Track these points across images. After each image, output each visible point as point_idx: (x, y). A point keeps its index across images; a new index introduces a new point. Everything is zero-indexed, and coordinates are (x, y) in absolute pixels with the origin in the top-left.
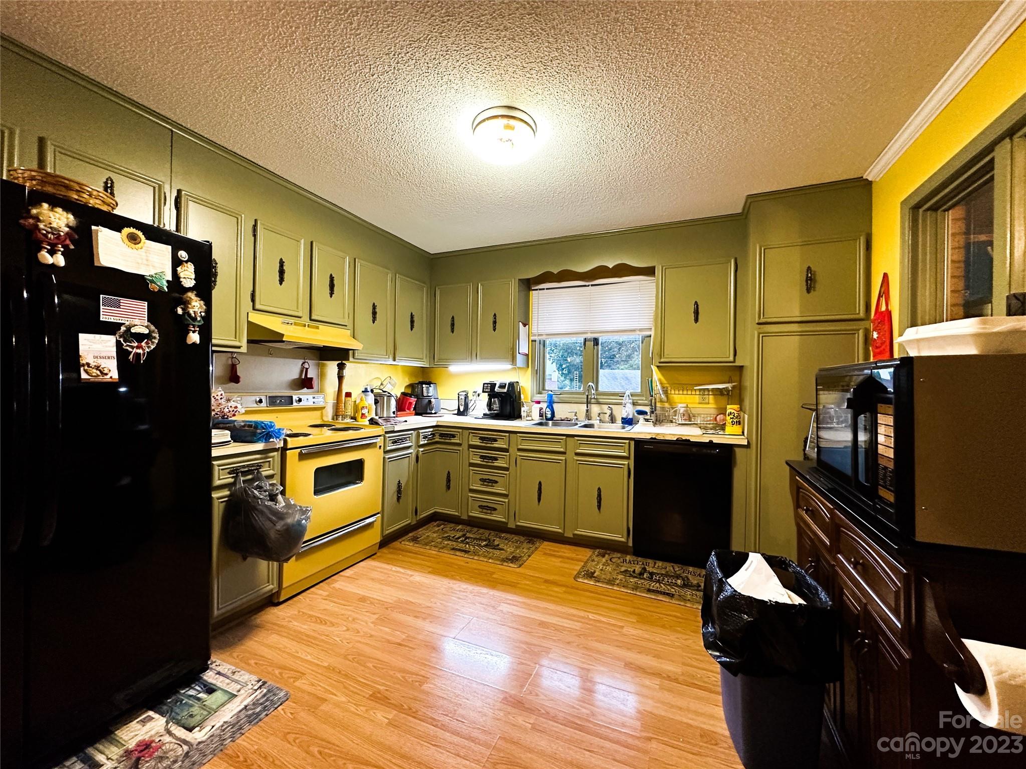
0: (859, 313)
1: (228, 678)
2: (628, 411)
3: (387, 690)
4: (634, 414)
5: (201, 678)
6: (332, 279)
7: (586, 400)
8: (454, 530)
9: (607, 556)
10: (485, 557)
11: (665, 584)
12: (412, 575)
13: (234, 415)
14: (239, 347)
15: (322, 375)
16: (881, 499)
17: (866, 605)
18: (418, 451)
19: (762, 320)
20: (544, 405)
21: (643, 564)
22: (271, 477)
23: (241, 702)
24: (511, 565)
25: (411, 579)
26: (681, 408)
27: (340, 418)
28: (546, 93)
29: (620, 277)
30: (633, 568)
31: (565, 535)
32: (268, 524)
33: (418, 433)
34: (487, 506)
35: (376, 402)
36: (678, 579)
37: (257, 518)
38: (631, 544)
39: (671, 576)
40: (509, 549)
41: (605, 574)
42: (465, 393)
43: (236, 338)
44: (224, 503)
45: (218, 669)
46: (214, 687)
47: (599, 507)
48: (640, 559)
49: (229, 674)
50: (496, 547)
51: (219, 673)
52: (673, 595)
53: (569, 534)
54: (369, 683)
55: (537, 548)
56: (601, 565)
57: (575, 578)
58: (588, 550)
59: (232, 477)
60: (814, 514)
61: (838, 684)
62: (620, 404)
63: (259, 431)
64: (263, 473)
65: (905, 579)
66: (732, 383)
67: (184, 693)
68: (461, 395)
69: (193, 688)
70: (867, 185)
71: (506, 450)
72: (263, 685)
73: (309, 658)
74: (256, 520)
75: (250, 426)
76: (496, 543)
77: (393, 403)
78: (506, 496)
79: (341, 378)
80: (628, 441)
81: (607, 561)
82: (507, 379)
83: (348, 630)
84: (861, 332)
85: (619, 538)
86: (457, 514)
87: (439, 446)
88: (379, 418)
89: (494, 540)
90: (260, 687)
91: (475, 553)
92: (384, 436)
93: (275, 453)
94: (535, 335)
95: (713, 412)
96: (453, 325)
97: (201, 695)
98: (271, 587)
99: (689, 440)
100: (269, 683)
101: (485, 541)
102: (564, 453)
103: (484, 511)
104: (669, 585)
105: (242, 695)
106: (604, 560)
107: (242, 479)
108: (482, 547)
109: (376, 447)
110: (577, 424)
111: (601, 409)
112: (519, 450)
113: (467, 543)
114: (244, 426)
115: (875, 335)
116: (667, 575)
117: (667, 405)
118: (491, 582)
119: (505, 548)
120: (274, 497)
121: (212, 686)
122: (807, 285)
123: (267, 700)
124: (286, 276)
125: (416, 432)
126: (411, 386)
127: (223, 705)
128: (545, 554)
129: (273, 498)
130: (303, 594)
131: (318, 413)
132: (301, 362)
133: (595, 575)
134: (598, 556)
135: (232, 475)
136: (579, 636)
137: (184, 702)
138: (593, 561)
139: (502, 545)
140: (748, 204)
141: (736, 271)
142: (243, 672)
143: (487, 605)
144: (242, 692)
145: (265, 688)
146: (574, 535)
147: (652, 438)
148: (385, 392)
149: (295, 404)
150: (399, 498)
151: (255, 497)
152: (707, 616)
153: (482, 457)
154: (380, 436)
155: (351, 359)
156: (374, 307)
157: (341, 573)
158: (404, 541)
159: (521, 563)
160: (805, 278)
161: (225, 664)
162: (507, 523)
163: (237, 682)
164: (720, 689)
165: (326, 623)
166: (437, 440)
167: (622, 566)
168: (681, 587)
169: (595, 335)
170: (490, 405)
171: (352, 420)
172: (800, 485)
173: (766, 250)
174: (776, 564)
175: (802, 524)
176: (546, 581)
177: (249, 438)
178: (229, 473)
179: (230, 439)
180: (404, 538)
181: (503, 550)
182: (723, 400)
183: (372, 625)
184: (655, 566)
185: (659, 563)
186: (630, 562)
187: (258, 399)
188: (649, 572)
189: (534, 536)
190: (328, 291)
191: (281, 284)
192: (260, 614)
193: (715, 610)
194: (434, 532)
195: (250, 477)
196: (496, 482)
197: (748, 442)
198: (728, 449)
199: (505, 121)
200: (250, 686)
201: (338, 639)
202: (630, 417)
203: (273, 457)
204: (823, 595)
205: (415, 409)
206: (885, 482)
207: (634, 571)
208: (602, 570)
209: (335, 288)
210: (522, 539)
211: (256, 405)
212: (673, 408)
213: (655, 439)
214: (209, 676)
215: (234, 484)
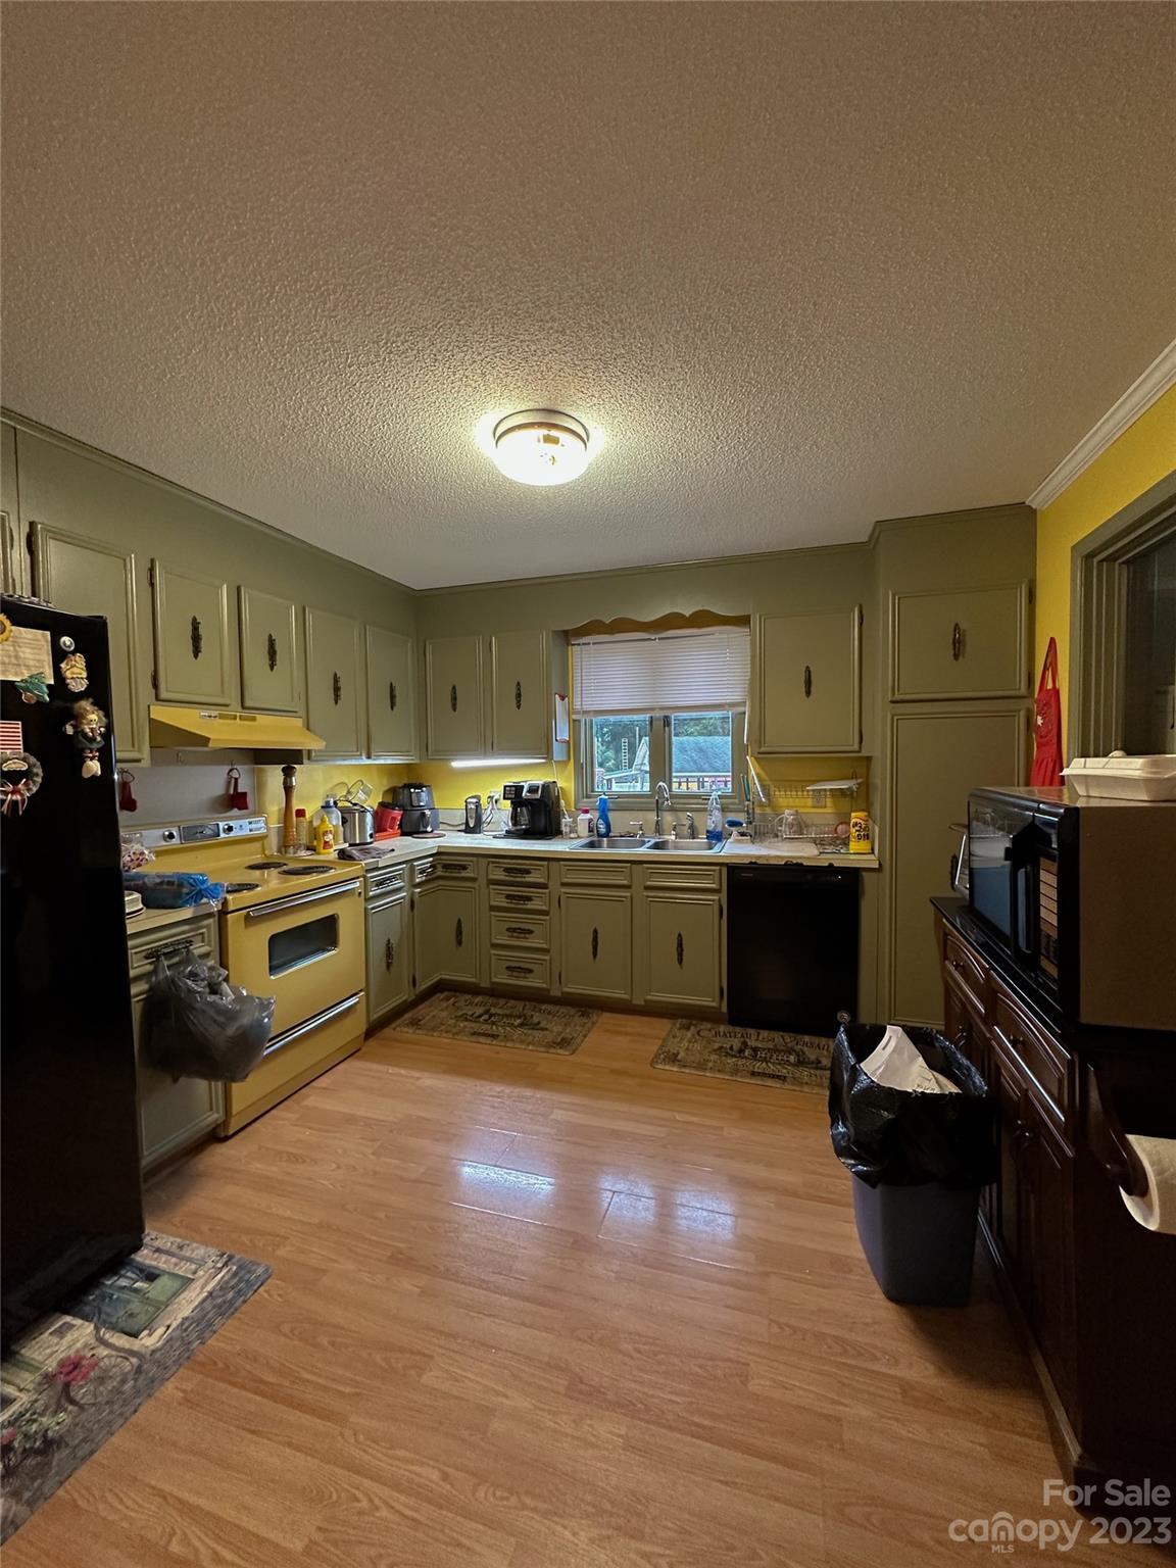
0: (1020, 689)
1: (173, 1255)
2: (715, 820)
3: (411, 1248)
4: (723, 826)
5: (133, 1260)
6: (272, 643)
7: (655, 806)
8: (471, 1004)
9: (692, 1028)
10: (522, 1042)
11: (773, 1064)
12: (418, 1079)
13: (139, 865)
14: (138, 761)
15: (259, 786)
16: (1044, 972)
17: (1027, 1090)
18: (413, 893)
19: (898, 697)
20: (593, 815)
21: (742, 1036)
22: (206, 955)
23: (202, 1288)
24: (561, 1051)
25: (421, 1082)
26: (788, 815)
27: (291, 849)
28: (604, 396)
29: (700, 627)
30: (730, 1043)
31: (634, 1002)
32: (213, 1030)
33: (412, 868)
34: (519, 968)
35: (344, 821)
36: (790, 1054)
37: (195, 1021)
38: (724, 1009)
39: (780, 1051)
40: (555, 1028)
41: (693, 1055)
42: (474, 800)
43: (133, 746)
44: (141, 1003)
45: (157, 1244)
46: (157, 1272)
47: (680, 960)
48: (737, 1029)
49: (174, 1249)
50: (536, 1027)
51: (158, 1250)
52: (785, 1077)
53: (638, 1001)
54: (382, 1240)
55: (594, 1023)
56: (685, 1042)
57: (653, 1063)
58: (665, 1021)
59: (151, 963)
60: (965, 971)
61: (994, 1186)
62: (705, 810)
63: (185, 890)
64: (195, 951)
65: (1070, 1064)
66: (856, 778)
67: (111, 1285)
68: (470, 803)
69: (121, 1276)
70: (1031, 513)
71: (544, 886)
72: (229, 1260)
73: (289, 1213)
74: (194, 1024)
75: (170, 883)
76: (535, 1020)
77: (369, 818)
78: (545, 951)
79: (288, 789)
80: (718, 868)
81: (693, 1035)
82: (538, 779)
83: (339, 1167)
84: (1022, 714)
85: (709, 1001)
86: (473, 980)
87: (441, 882)
88: (350, 845)
89: (532, 1016)
90: (226, 1264)
91: (507, 1038)
92: (364, 877)
93: (211, 921)
94: (578, 713)
95: (832, 820)
96: (454, 699)
97: (138, 1285)
98: (216, 1116)
99: (801, 864)
100: (238, 1257)
101: (519, 1017)
102: (629, 887)
103: (515, 974)
104: (779, 1064)
105: (201, 1277)
106: (689, 1034)
107: (166, 963)
108: (516, 1027)
109: (353, 894)
110: (643, 843)
111: (678, 819)
112: (564, 885)
113: (494, 1023)
114: (162, 883)
115: (1040, 721)
116: (776, 1050)
117: (768, 810)
118: (537, 1080)
119: (549, 1026)
120: (216, 987)
121: (152, 1270)
122: (955, 649)
123: (240, 1281)
124: (203, 644)
125: (409, 865)
126: (393, 791)
127: (176, 1294)
128: (607, 1031)
129: (214, 989)
130: (262, 1120)
131: (257, 845)
132: (227, 768)
133: (679, 1057)
134: (680, 1029)
135: (150, 961)
136: (664, 1146)
137: (115, 1297)
138: (674, 1037)
139: (545, 1022)
140: (877, 532)
141: (861, 624)
142: (195, 1245)
143: (534, 1114)
144: (201, 1273)
145: (234, 1264)
146: (646, 1001)
147: (751, 863)
148: (355, 805)
149: (222, 835)
150: (389, 965)
151: (190, 991)
152: (836, 1110)
153: (508, 897)
154: (358, 878)
155: (305, 761)
156: (336, 680)
157: (314, 1084)
158: (399, 1025)
159: (574, 1048)
160: (951, 641)
161: (164, 1236)
162: (548, 990)
163: (190, 1260)
164: (851, 1200)
165: (304, 1161)
166: (439, 873)
167: (715, 1042)
168: (796, 1065)
169: (666, 713)
170: (515, 818)
171: (309, 853)
172: (947, 932)
173: (901, 600)
174: (920, 1038)
175: (950, 981)
176: (613, 1071)
177: (170, 902)
178: (147, 958)
179: (141, 906)
180: (397, 1023)
181: (547, 1029)
182: (846, 803)
183: (372, 1157)
184: (760, 1038)
185: (764, 1034)
186: (725, 1034)
187: (167, 833)
188: (752, 1048)
189: (587, 1006)
190: (267, 662)
191: (196, 656)
192: (200, 1156)
193: (847, 1107)
194: (442, 1010)
195: (176, 959)
196: (531, 932)
197: (880, 864)
198: (853, 875)
199: (544, 432)
200: (210, 1264)
201: (326, 1183)
202: (719, 829)
203: (208, 926)
204: (978, 1079)
205: (400, 826)
206: (1048, 953)
207: (731, 1048)
208: (688, 1049)
209: (278, 657)
210: (572, 1011)
211: (164, 843)
212: (778, 815)
213: (755, 863)
214: (144, 1257)
215: (155, 972)
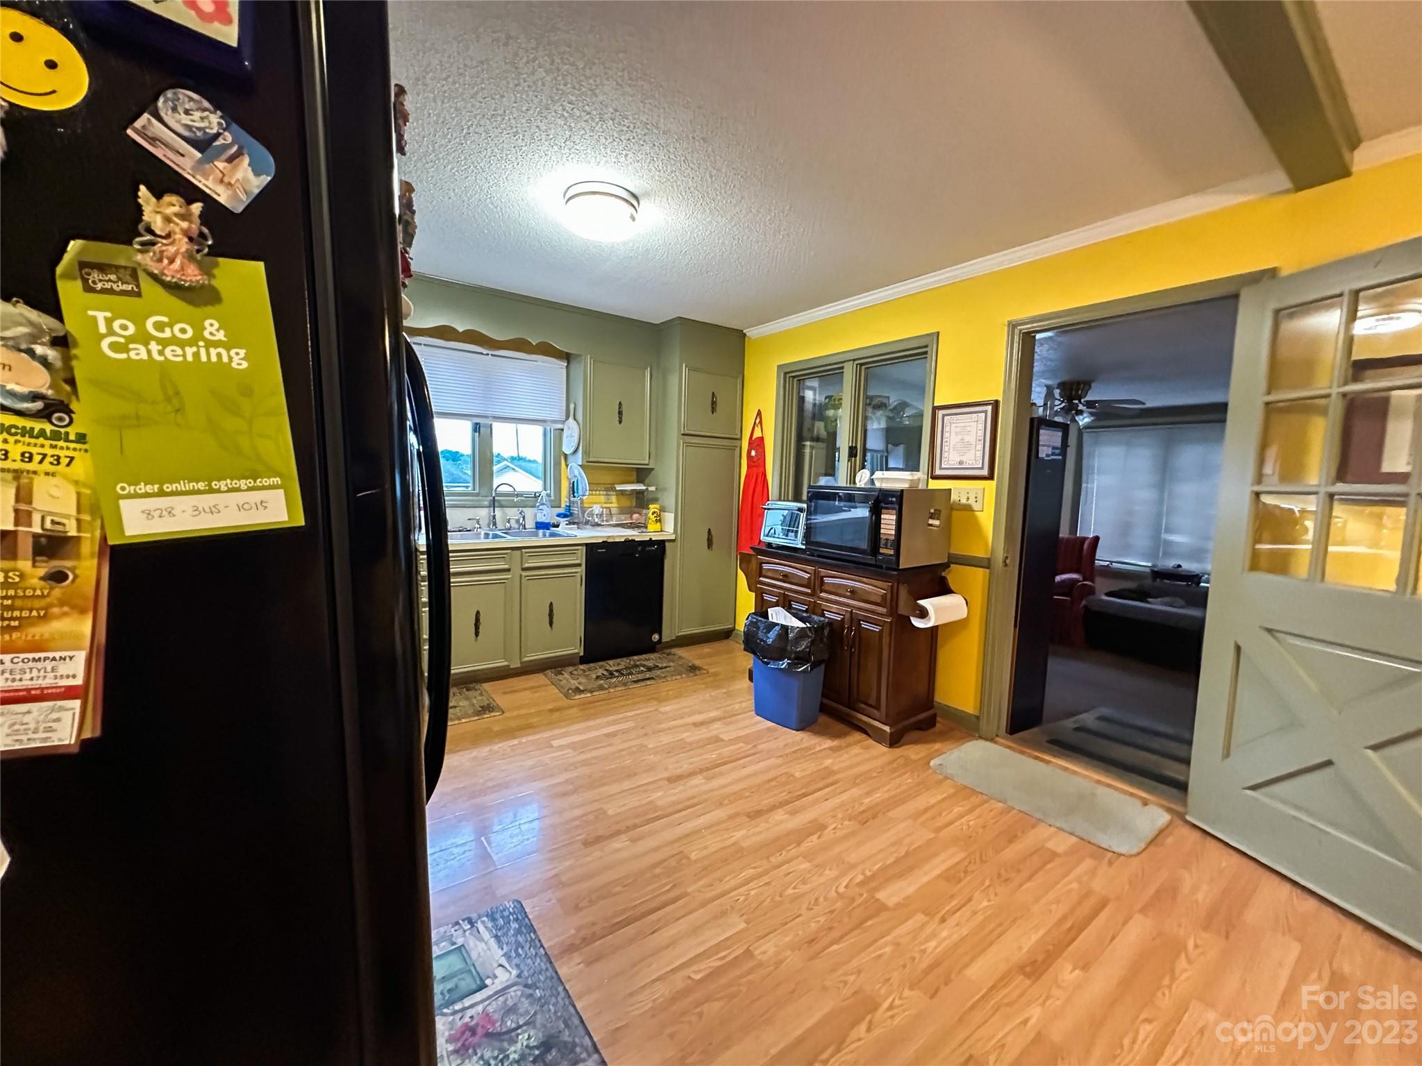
0: (737, 435)
2: (545, 514)
9: (565, 671)
11: (637, 674)
16: (883, 554)
19: (686, 432)
24: (493, 714)
30: (602, 672)
36: (638, 667)
38: (582, 653)
39: (634, 667)
47: (551, 624)
48: (591, 665)
55: (487, 692)
58: (538, 675)
80: (580, 547)
102: (509, 570)
104: (640, 673)
115: (753, 454)
122: (712, 407)
134: (554, 675)
141: (651, 379)
147: (603, 542)
159: (499, 709)
160: (710, 401)
167: (591, 674)
168: (649, 671)
172: (764, 563)
173: (690, 371)
188: (616, 670)
197: (676, 537)
206: (887, 546)
207: (603, 675)
213: (606, 542)
